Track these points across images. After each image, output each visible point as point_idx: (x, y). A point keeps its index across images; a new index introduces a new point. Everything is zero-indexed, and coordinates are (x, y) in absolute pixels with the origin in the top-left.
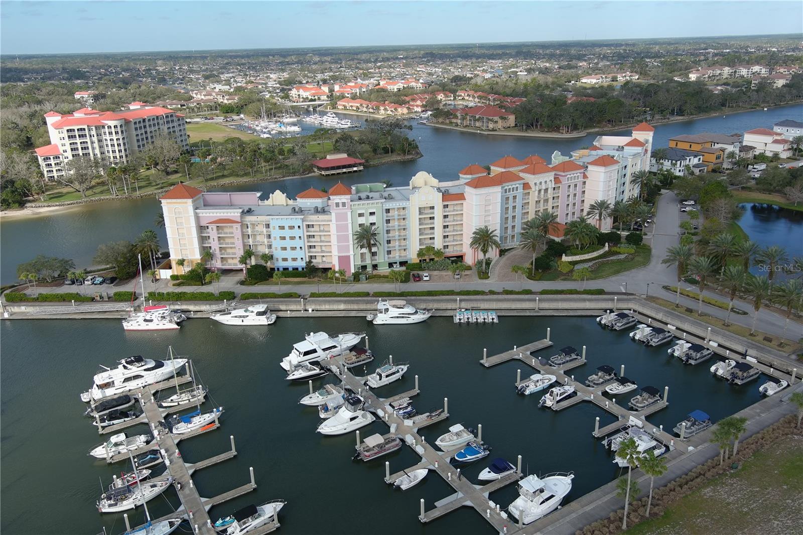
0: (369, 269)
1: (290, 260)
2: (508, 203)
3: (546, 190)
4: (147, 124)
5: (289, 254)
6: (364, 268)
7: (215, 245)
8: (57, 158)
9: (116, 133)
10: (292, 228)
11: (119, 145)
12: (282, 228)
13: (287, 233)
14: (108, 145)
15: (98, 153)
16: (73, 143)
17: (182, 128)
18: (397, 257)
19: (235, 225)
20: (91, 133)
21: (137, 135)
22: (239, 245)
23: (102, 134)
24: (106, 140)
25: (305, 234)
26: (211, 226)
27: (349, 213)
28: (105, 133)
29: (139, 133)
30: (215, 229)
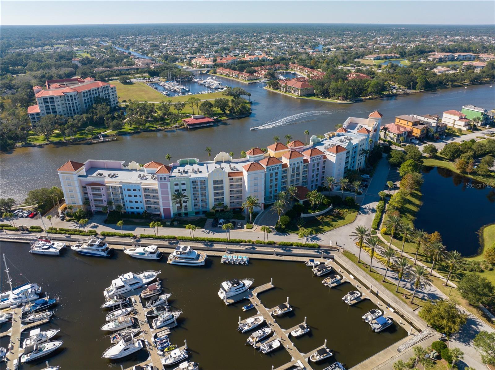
0: (183, 215)
1: (135, 208)
2: (272, 177)
3: (298, 168)
4: (92, 92)
5: (134, 205)
6: (180, 215)
7: (91, 197)
8: (38, 114)
9: (72, 100)
10: (134, 190)
11: (73, 107)
12: (129, 190)
13: (132, 193)
14: (67, 107)
15: (62, 111)
16: (47, 106)
17: (114, 93)
18: (201, 209)
19: (101, 187)
20: (57, 100)
21: (85, 100)
22: (104, 198)
23: (64, 100)
24: (66, 104)
25: (143, 194)
26: (88, 187)
27: (169, 183)
28: (65, 100)
29: (86, 98)
30: (90, 188)
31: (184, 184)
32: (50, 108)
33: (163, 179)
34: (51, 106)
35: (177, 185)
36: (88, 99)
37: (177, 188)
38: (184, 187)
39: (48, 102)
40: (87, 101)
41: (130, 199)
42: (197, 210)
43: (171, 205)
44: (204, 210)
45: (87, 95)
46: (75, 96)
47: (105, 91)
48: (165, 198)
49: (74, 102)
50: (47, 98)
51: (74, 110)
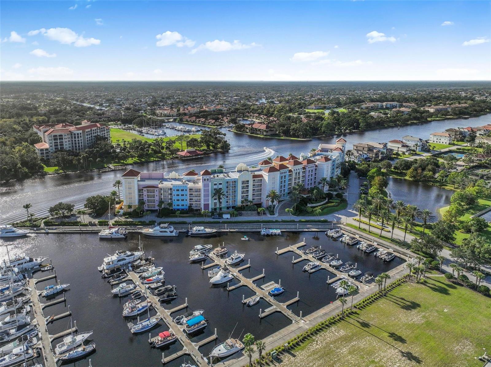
0: (218, 210)
1: (180, 205)
2: (282, 179)
4: (92, 132)
5: (180, 203)
6: (215, 209)
7: (145, 198)
8: (47, 149)
9: (78, 137)
10: (183, 190)
11: (79, 143)
12: (178, 190)
13: (180, 193)
14: (72, 143)
15: (68, 147)
16: (56, 142)
17: (108, 134)
18: (231, 204)
19: (156, 189)
20: (66, 137)
21: (87, 138)
22: (157, 198)
23: (70, 137)
24: (72, 141)
25: (188, 193)
26: (144, 189)
27: (210, 184)
28: (72, 137)
29: (88, 137)
30: (146, 191)
31: (220, 184)
32: (59, 144)
33: (206, 180)
34: (60, 142)
35: (215, 184)
36: (90, 137)
37: (215, 187)
38: (220, 186)
39: (57, 139)
40: (89, 139)
41: (178, 198)
42: (228, 206)
43: (210, 202)
44: (233, 205)
45: (89, 134)
46: (80, 134)
47: (102, 131)
48: (206, 196)
49: (80, 139)
50: (57, 136)
51: (79, 146)
